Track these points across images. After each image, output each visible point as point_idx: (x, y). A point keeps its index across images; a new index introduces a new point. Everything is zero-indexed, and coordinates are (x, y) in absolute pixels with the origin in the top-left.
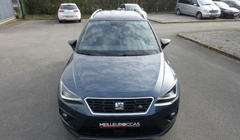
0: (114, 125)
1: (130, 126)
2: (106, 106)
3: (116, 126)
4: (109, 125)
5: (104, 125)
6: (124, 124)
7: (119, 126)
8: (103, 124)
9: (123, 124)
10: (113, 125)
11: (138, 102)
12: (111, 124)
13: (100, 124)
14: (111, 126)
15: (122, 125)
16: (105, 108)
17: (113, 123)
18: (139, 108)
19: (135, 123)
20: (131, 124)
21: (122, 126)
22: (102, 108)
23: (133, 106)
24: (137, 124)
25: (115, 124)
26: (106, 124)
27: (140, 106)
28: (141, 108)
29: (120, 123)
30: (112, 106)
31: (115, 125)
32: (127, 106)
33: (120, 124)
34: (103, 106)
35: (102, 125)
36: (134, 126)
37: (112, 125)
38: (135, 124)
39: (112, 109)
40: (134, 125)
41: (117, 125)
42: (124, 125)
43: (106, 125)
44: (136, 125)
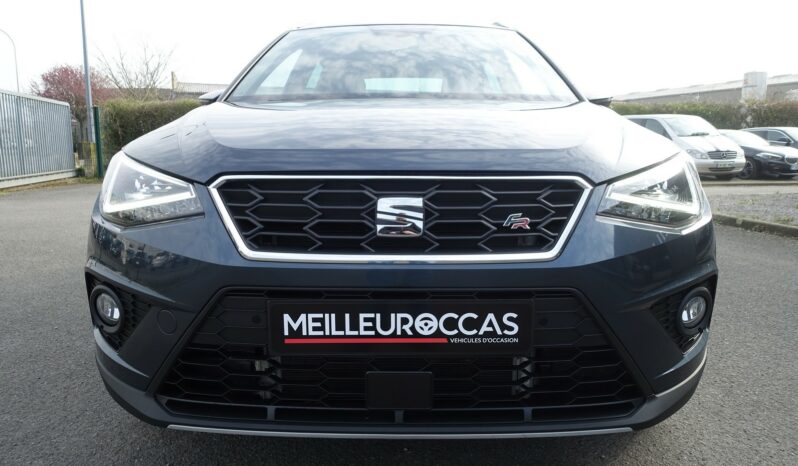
0: (366, 325)
1: (460, 335)
2: (325, 214)
3: (378, 335)
4: (340, 326)
5: (307, 323)
6: (427, 325)
7: (394, 334)
8: (303, 317)
9: (419, 323)
10: (362, 324)
11: (501, 199)
12: (347, 316)
13: (287, 318)
14: (349, 332)
15: (413, 328)
16: (317, 228)
17: (362, 316)
18: (508, 229)
19: (491, 316)
20: (469, 324)
21: (416, 334)
22: (299, 227)
23: (474, 214)
24: (503, 327)
25: (373, 320)
26: (322, 321)
27: (518, 221)
28: (520, 230)
29: (400, 316)
30: (356, 214)
31: (373, 328)
32: (443, 214)
33: (405, 321)
34: (309, 213)
35: (295, 327)
36: (487, 334)
37: (355, 326)
38: (490, 324)
39: (356, 231)
40: (485, 328)
41: (386, 325)
42: (426, 332)
43: (322, 328)
44: (499, 332)
